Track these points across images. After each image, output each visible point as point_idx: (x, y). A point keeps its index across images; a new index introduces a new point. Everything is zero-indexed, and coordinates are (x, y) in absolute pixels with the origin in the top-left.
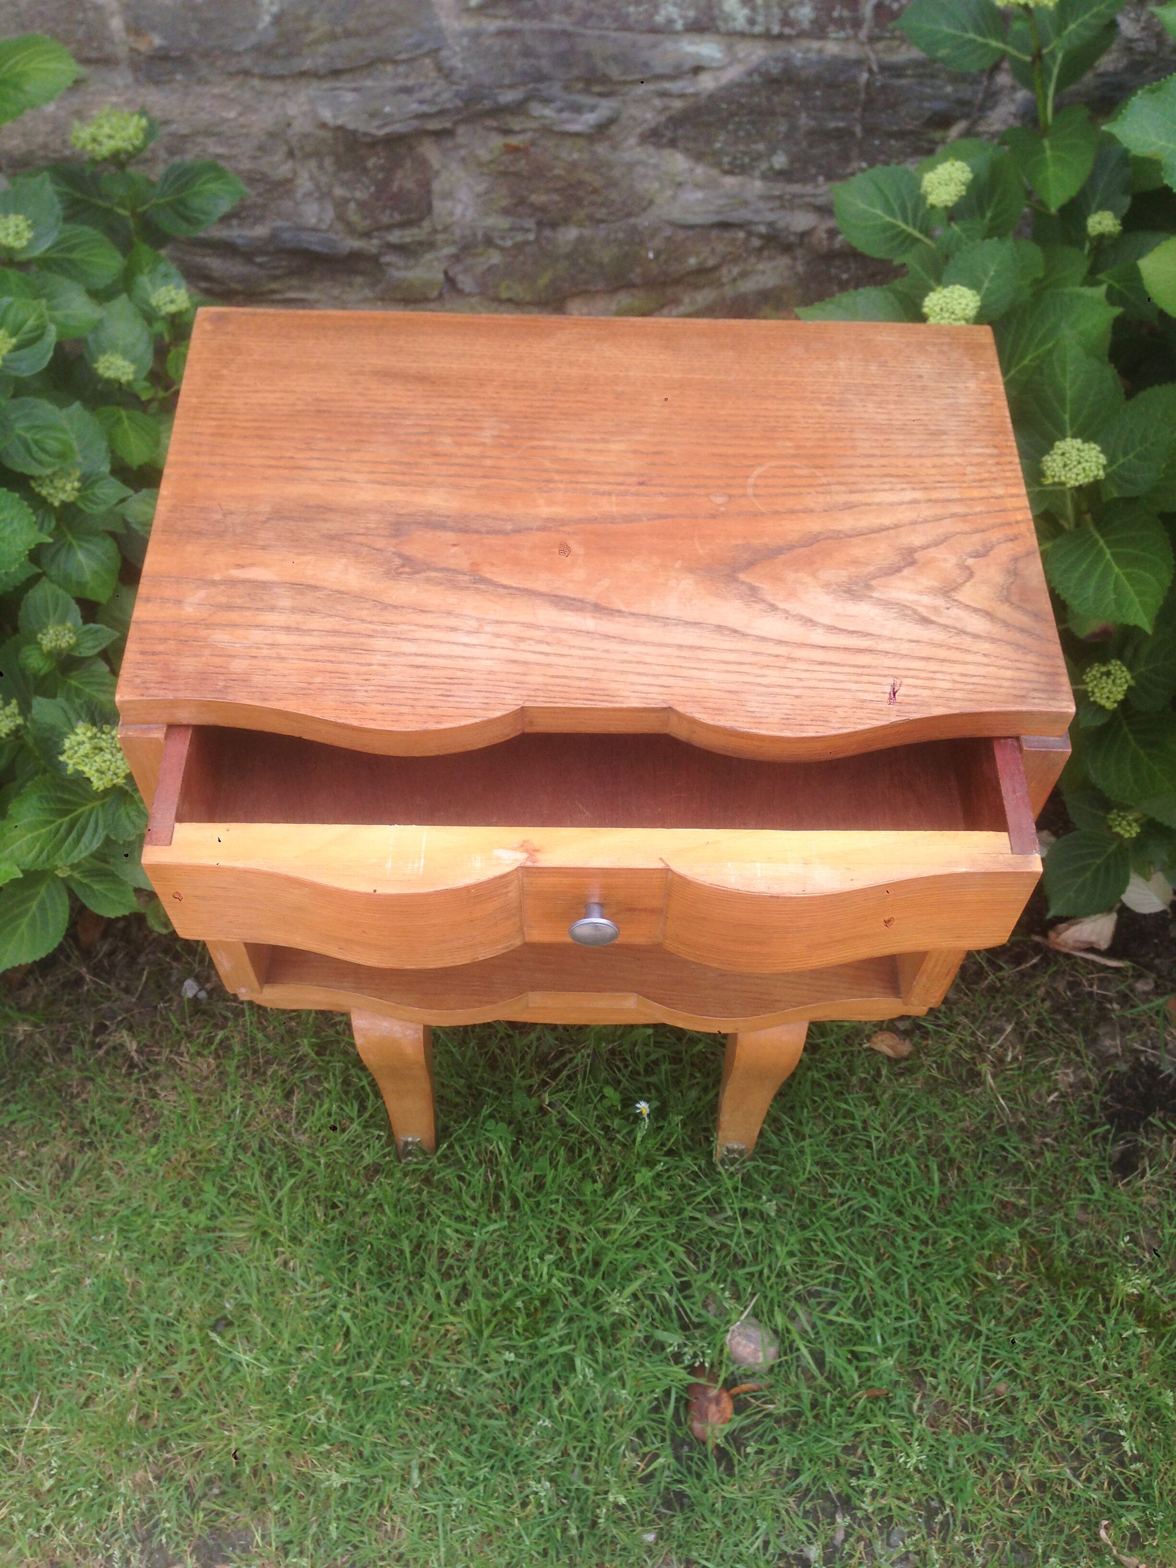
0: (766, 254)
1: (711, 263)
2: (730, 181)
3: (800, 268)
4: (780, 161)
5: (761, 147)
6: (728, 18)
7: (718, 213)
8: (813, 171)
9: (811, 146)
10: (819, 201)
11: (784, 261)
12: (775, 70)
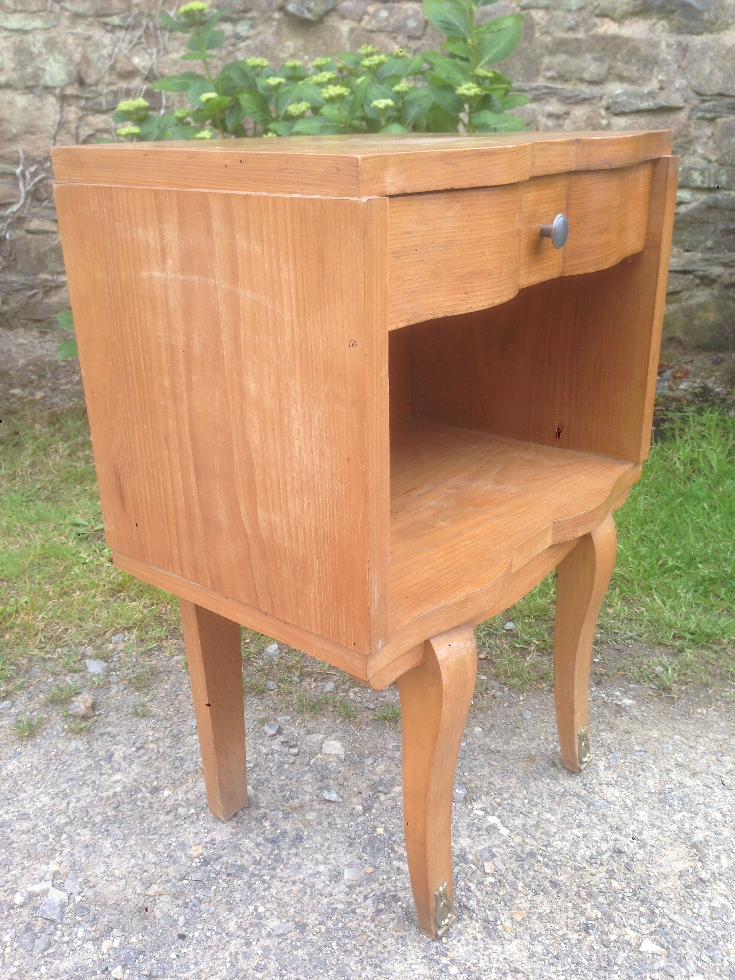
0: (700, 288)
1: (679, 289)
2: (687, 254)
3: (716, 293)
4: (709, 243)
5: (702, 237)
6: (694, 181)
7: (682, 266)
8: (723, 247)
9: (723, 236)
10: (726, 261)
11: (708, 291)
12: (711, 203)
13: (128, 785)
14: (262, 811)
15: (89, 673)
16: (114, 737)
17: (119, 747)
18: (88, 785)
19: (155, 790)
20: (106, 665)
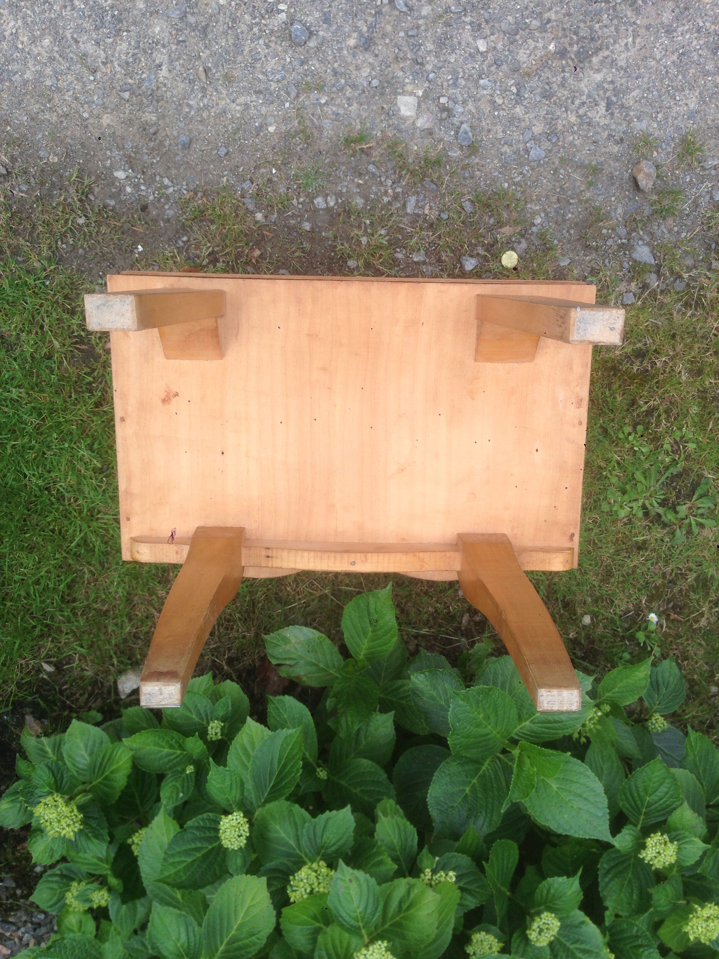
13: (587, 65)
14: (468, 19)
15: (648, 244)
16: (610, 136)
17: (603, 122)
18: (622, 68)
19: (562, 53)
20: (635, 255)
